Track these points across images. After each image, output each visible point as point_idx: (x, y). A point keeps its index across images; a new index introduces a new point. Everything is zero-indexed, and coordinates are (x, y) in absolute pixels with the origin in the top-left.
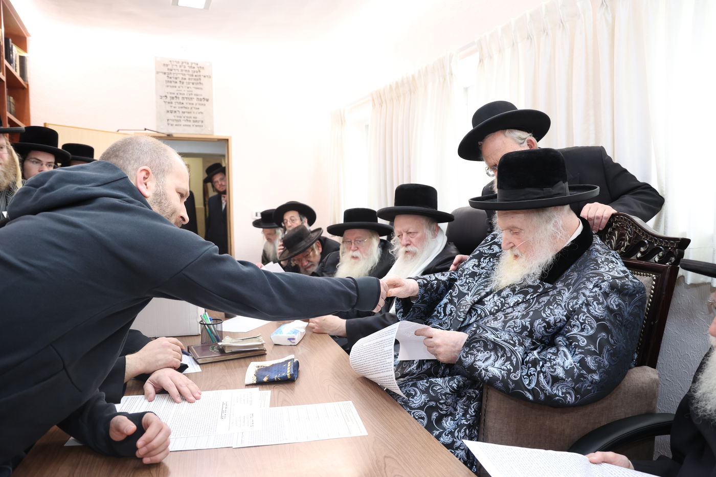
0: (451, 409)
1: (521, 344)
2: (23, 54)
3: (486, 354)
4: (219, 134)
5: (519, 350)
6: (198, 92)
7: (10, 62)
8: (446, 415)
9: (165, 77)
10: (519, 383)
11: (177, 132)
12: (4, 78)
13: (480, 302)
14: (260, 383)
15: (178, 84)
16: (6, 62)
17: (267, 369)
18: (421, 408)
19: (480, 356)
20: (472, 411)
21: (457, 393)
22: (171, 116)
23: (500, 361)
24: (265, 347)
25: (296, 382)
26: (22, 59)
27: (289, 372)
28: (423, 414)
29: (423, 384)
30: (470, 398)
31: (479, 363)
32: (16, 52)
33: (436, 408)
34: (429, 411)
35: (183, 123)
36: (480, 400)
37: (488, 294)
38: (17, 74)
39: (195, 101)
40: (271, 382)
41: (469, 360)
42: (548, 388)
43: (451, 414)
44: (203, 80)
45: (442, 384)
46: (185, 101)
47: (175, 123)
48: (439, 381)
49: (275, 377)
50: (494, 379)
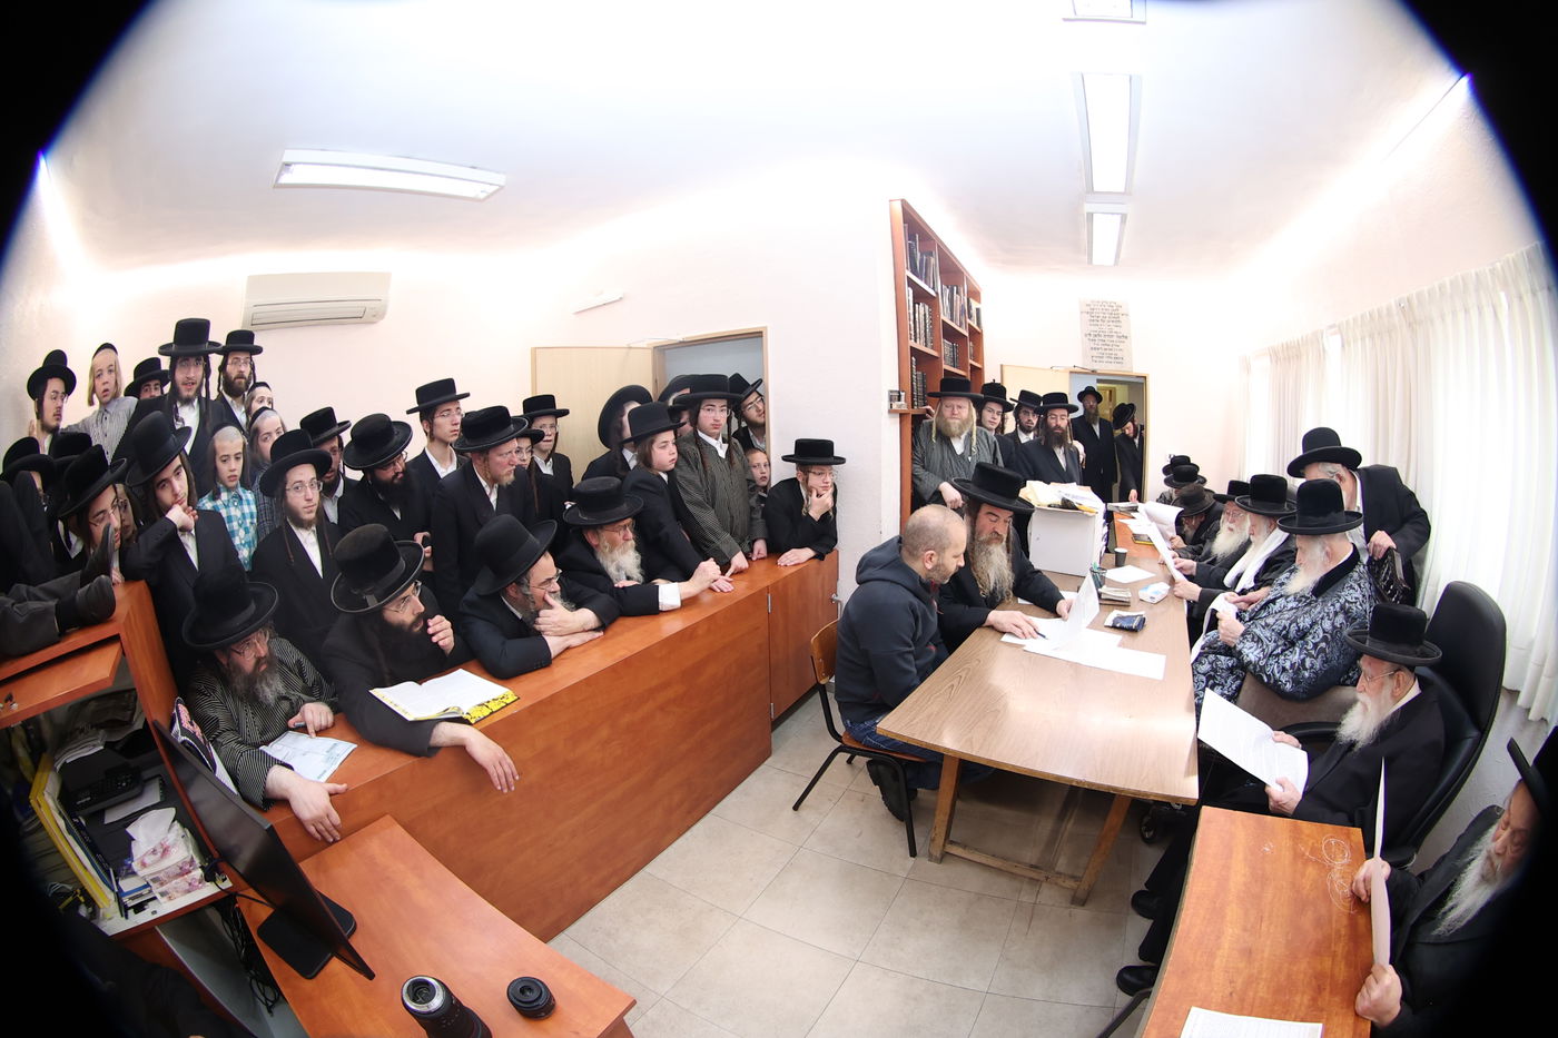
0: (1223, 681)
1: (1275, 642)
2: (978, 306)
3: (1252, 644)
4: (1137, 370)
5: (1272, 645)
6: (1115, 329)
7: (970, 317)
8: (1219, 685)
9: (1088, 317)
10: (1262, 668)
11: (1101, 367)
12: (967, 334)
13: (1273, 601)
14: (1114, 627)
15: (1100, 323)
16: (968, 320)
17: (1122, 618)
18: (1204, 674)
19: (1248, 644)
20: (1234, 687)
21: (1231, 670)
22: (1095, 353)
23: (1259, 650)
24: (1132, 600)
25: (1139, 633)
26: (978, 310)
27: (1134, 625)
28: (1204, 679)
29: (1212, 657)
30: (1237, 678)
31: (1245, 651)
32: (974, 305)
33: (1213, 678)
34: (1209, 677)
35: (1105, 359)
36: (1243, 680)
37: (1281, 596)
38: (975, 325)
39: (1115, 339)
40: (1121, 628)
41: (1239, 647)
42: (1278, 675)
43: (1222, 685)
44: (1121, 318)
45: (1224, 661)
46: (1107, 339)
47: (1098, 359)
48: (1222, 658)
49: (1125, 625)
50: (1250, 662)
